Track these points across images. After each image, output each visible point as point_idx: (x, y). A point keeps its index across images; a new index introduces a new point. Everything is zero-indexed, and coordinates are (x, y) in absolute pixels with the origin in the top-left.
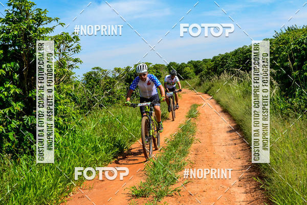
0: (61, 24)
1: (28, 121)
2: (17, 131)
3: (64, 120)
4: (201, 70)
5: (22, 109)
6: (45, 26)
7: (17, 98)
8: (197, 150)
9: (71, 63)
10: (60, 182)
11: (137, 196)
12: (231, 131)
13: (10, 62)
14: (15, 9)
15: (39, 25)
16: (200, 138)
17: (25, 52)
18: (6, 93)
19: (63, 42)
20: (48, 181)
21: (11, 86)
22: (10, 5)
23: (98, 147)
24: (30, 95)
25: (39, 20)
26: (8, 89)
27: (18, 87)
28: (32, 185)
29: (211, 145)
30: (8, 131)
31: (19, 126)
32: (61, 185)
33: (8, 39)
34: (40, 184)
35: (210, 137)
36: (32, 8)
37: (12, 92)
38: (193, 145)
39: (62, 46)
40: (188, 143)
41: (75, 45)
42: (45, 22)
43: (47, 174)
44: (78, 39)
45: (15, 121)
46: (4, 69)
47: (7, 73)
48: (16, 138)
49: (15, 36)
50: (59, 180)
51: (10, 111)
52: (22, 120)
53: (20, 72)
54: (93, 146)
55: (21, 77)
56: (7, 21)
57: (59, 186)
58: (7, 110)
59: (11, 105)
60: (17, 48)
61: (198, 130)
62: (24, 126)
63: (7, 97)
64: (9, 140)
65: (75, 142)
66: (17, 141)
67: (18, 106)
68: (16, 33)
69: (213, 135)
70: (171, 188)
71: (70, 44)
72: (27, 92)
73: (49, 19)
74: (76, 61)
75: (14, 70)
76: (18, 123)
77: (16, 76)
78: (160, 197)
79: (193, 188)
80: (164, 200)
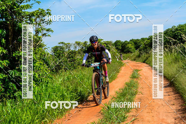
0: (38, 2)
1: (12, 74)
3: (39, 75)
5: (7, 65)
7: (4, 57)
8: (140, 99)
9: (45, 32)
10: (37, 119)
15: (21, 3)
17: (10, 22)
19: (38, 17)
20: (28, 118)
23: (65, 95)
24: (14, 55)
27: (5, 49)
28: (15, 120)
31: (5, 78)
32: (37, 121)
34: (22, 119)
38: (137, 96)
39: (38, 19)
42: (25, 1)
43: (27, 113)
44: (50, 14)
45: (3, 75)
48: (3, 87)
50: (36, 118)
53: (6, 38)
54: (61, 94)
55: (7, 41)
57: (35, 122)
60: (4, 19)
62: (9, 78)
65: (47, 91)
66: (3, 89)
67: (5, 63)
71: (43, 18)
72: (11, 53)
74: (48, 30)
75: (2, 36)
76: (4, 76)
77: (3, 41)
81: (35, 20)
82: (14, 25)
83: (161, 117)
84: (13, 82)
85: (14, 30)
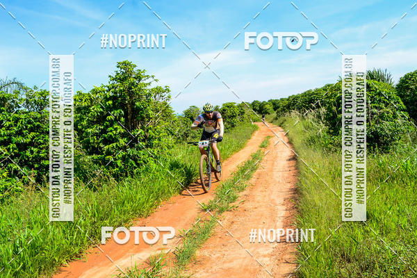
0: (156, 80)
2: (124, 159)
4: (278, 107)
6: (145, 82)
7: (123, 135)
8: (259, 175)
11: (205, 210)
12: (289, 160)
13: (117, 109)
14: (122, 70)
15: (139, 81)
16: (264, 166)
17: (129, 102)
18: (114, 132)
19: (158, 93)
21: (118, 127)
22: (118, 67)
25: (139, 78)
26: (116, 129)
29: (272, 170)
30: (115, 160)
33: (116, 93)
35: (273, 164)
36: (135, 69)
37: (118, 131)
38: (258, 171)
40: (254, 169)
41: (167, 95)
42: (143, 79)
44: (169, 91)
47: (116, 117)
49: (121, 91)
53: (125, 116)
55: (127, 120)
56: (115, 79)
58: (114, 144)
59: (117, 141)
62: (129, 155)
63: (115, 135)
64: (117, 167)
66: (123, 167)
67: (122, 142)
68: (122, 88)
69: (276, 163)
70: (231, 205)
71: (163, 95)
73: (147, 76)
75: (120, 116)
76: (124, 154)
77: (122, 119)
78: (221, 211)
79: (248, 205)
80: (223, 214)
81: (155, 97)
82: (133, 104)
83: (272, 197)
84: (131, 159)
85: (133, 110)
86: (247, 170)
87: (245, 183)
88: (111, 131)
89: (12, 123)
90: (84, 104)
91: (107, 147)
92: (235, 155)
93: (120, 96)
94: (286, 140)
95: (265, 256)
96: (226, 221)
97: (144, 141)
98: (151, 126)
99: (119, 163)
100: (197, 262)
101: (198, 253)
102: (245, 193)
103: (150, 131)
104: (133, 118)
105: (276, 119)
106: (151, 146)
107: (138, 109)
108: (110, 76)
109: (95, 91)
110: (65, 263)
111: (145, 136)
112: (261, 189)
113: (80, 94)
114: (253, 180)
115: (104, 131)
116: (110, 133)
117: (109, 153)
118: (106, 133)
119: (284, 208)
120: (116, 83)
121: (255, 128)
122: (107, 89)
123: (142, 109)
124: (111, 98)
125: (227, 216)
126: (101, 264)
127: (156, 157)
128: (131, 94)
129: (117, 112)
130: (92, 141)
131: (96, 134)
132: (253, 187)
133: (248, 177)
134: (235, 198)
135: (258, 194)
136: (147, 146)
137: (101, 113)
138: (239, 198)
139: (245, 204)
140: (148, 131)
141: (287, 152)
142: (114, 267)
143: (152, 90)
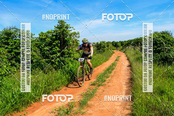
0: (74, 29)
2: (58, 61)
4: (123, 44)
6: (69, 30)
7: (59, 52)
8: (115, 72)
11: (92, 85)
12: (128, 66)
13: (57, 40)
14: (60, 24)
16: (117, 68)
17: (62, 37)
19: (74, 35)
21: (57, 48)
22: (58, 23)
25: (67, 28)
27: (59, 48)
29: (120, 70)
30: (55, 61)
33: (57, 33)
35: (121, 68)
36: (65, 24)
37: (57, 50)
40: (113, 69)
41: (78, 36)
42: (69, 28)
44: (79, 34)
46: (55, 43)
49: (59, 33)
51: (56, 55)
52: (60, 58)
53: (60, 43)
55: (61, 45)
56: (57, 28)
59: (57, 54)
61: (117, 65)
62: (61, 60)
63: (56, 51)
64: (56, 64)
66: (58, 65)
67: (59, 54)
68: (60, 32)
69: (122, 67)
70: (103, 83)
71: (76, 35)
72: (62, 50)
73: (70, 27)
77: (59, 45)
78: (99, 86)
79: (110, 84)
80: (100, 87)
81: (73, 36)
82: (64, 39)
83: (120, 81)
84: (62, 61)
85: (64, 41)
86: (110, 70)
87: (109, 75)
88: (54, 49)
89: (13, 44)
90: (44, 37)
91: (52, 56)
92: (105, 63)
93: (59, 35)
94: (126, 58)
95: (118, 106)
96: (101, 90)
97: (67, 54)
98: (71, 48)
99: (57, 63)
100: (88, 106)
101: (89, 102)
102: (109, 79)
103: (70, 50)
104: (64, 44)
105: (122, 49)
106: (70, 57)
107: (66, 41)
108: (55, 26)
109: (48, 32)
110: (33, 103)
111: (68, 52)
112: (116, 78)
113: (42, 33)
114: (112, 74)
115: (51, 49)
116: (54, 50)
117: (53, 59)
118: (52, 50)
119: (126, 86)
120: (57, 29)
121: (113, 53)
122: (53, 31)
123: (67, 41)
124: (55, 36)
125: (101, 88)
126: (48, 104)
127: (72, 62)
128: (63, 34)
129: (57, 42)
130: (46, 53)
131: (48, 50)
132: (112, 77)
133: (110, 72)
134: (105, 81)
135: (114, 80)
136: (69, 57)
137: (50, 41)
138: (107, 81)
139: (109, 83)
140: (69, 50)
141: (127, 63)
142: (53, 106)
143: (72, 33)
